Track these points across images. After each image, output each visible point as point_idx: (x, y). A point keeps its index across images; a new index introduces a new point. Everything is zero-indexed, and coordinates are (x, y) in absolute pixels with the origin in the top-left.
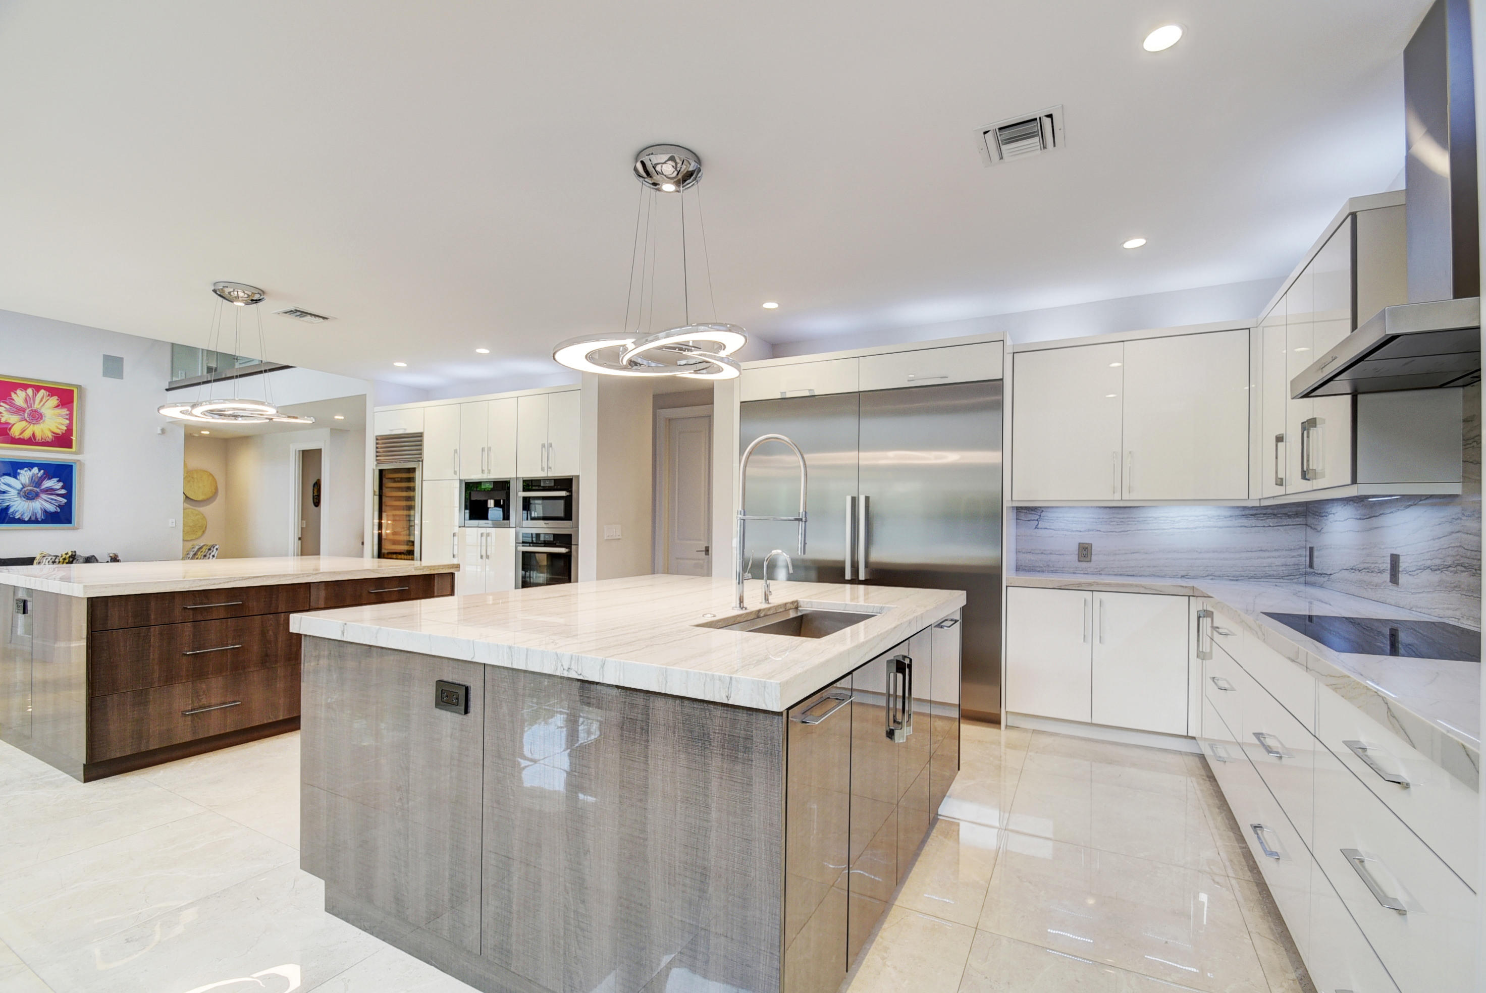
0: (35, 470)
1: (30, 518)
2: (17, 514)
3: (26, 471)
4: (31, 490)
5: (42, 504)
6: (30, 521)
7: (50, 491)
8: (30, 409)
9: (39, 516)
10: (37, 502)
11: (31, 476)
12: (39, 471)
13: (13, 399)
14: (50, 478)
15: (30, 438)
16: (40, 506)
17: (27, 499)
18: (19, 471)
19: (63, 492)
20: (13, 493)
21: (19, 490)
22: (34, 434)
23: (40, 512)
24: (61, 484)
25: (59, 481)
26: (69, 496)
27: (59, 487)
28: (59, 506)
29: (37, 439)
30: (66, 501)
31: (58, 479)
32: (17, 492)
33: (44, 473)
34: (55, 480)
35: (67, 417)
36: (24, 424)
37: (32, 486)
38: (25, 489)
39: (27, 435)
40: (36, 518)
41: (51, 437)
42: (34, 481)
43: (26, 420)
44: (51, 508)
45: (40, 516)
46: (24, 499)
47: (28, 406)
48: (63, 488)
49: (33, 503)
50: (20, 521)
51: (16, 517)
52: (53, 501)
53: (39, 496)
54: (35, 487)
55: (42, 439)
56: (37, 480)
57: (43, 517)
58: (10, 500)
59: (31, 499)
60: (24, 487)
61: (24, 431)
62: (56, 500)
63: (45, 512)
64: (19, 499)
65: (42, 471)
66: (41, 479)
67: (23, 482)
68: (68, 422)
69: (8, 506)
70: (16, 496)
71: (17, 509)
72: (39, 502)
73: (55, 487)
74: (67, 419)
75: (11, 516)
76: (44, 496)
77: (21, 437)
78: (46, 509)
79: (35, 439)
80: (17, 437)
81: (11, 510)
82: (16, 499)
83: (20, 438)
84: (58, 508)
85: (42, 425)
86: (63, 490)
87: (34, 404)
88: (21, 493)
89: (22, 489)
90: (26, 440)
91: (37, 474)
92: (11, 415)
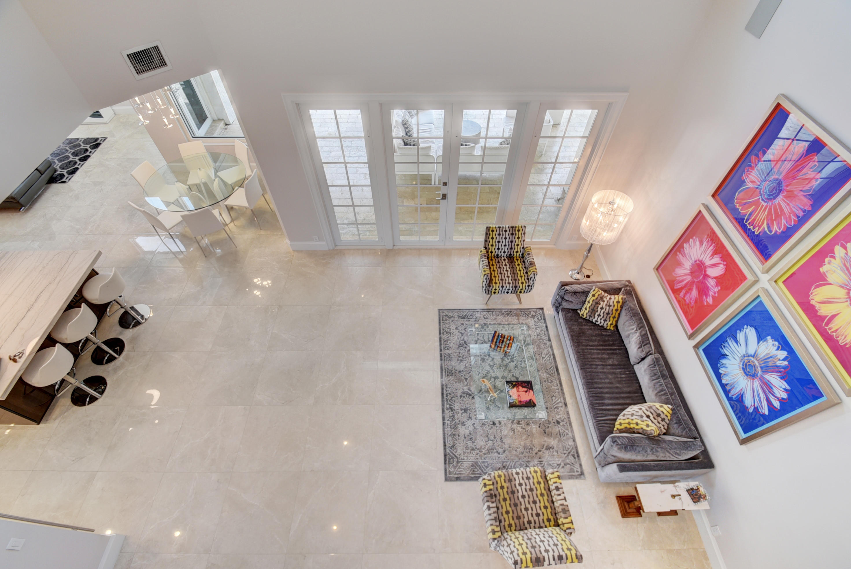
0: (783, 354)
1: (727, 384)
2: (723, 369)
3: (775, 345)
4: (754, 366)
5: (746, 388)
6: (723, 386)
7: (767, 387)
9: (732, 392)
10: (746, 381)
11: (771, 354)
12: (785, 359)
14: (782, 378)
15: (824, 317)
16: (744, 387)
17: (743, 368)
18: (769, 338)
19: (777, 404)
20: (741, 350)
21: (747, 353)
22: (834, 316)
23: (738, 390)
24: (784, 396)
25: (786, 390)
26: (774, 413)
27: (779, 396)
28: (756, 409)
29: (829, 327)
30: (767, 413)
31: (788, 388)
32: (745, 353)
33: (785, 368)
34: (785, 385)
36: (843, 293)
37: (760, 364)
38: (752, 359)
39: (824, 310)
40: (729, 391)
42: (768, 362)
44: (748, 402)
45: (734, 393)
46: (741, 366)
48: (781, 401)
49: (742, 378)
50: (719, 376)
51: (720, 371)
52: (756, 398)
53: (753, 379)
54: (761, 368)
55: (837, 330)
56: (770, 364)
57: (734, 397)
58: (733, 352)
59: (745, 373)
60: (753, 357)
61: (830, 302)
62: (760, 400)
63: (740, 399)
64: (738, 360)
65: (786, 363)
66: (776, 369)
67: (758, 352)
69: (726, 355)
70: (740, 356)
71: (727, 365)
72: (747, 383)
73: (775, 390)
75: (719, 365)
76: (757, 384)
77: (818, 306)
78: (744, 395)
79: (827, 324)
80: (813, 302)
81: (724, 361)
82: (736, 357)
83: (813, 307)
84: (753, 408)
86: (778, 402)
88: (746, 358)
89: (751, 356)
90: (818, 314)
91: (779, 360)
92: (842, 270)
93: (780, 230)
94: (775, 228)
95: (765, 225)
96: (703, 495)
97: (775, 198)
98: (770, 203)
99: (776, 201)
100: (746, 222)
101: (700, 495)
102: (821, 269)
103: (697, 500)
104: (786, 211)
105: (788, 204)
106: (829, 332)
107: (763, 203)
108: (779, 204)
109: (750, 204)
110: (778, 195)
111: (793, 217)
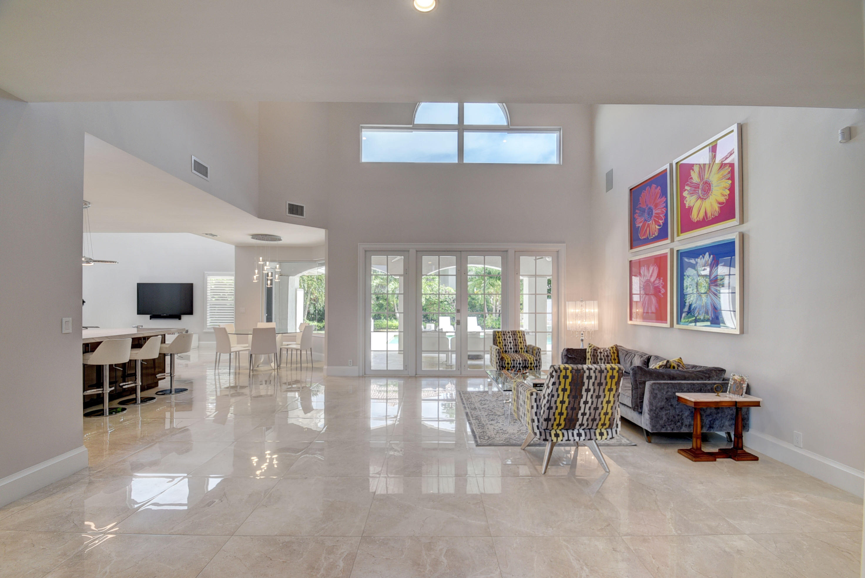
0: (707, 256)
2: (696, 311)
3: (701, 259)
5: (711, 299)
7: (717, 280)
8: (702, 183)
11: (704, 264)
12: (710, 256)
13: (692, 178)
14: (718, 264)
15: (704, 218)
18: (696, 260)
20: (693, 286)
21: (696, 283)
22: (706, 213)
23: (710, 309)
25: (723, 267)
31: (722, 264)
33: (713, 259)
34: (720, 266)
35: (729, 176)
36: (699, 201)
39: (701, 216)
40: (708, 318)
41: (717, 209)
43: (700, 197)
45: (710, 315)
47: (701, 180)
49: (705, 298)
50: (697, 320)
51: (696, 315)
53: (709, 289)
55: (711, 215)
58: (691, 295)
61: (700, 210)
63: (715, 310)
64: (696, 293)
65: (712, 256)
66: (711, 267)
67: (698, 273)
68: (730, 182)
69: (691, 302)
70: (695, 290)
71: (696, 307)
72: (710, 296)
74: (728, 179)
75: (692, 314)
76: (712, 288)
77: (698, 219)
78: (715, 305)
79: (707, 218)
80: (696, 221)
81: (692, 307)
83: (697, 221)
85: (711, 197)
87: (704, 175)
88: (698, 286)
89: (698, 281)
90: (701, 220)
91: (708, 260)
92: (691, 196)
93: (662, 220)
94: (661, 222)
95: (657, 227)
96: (741, 381)
97: (652, 214)
98: (652, 218)
99: (654, 214)
100: (650, 237)
101: (740, 382)
102: (687, 207)
103: (742, 390)
104: (659, 212)
105: (659, 209)
106: (710, 219)
107: (650, 222)
108: (656, 213)
109: (646, 230)
110: (652, 212)
111: (663, 210)
